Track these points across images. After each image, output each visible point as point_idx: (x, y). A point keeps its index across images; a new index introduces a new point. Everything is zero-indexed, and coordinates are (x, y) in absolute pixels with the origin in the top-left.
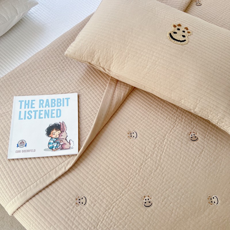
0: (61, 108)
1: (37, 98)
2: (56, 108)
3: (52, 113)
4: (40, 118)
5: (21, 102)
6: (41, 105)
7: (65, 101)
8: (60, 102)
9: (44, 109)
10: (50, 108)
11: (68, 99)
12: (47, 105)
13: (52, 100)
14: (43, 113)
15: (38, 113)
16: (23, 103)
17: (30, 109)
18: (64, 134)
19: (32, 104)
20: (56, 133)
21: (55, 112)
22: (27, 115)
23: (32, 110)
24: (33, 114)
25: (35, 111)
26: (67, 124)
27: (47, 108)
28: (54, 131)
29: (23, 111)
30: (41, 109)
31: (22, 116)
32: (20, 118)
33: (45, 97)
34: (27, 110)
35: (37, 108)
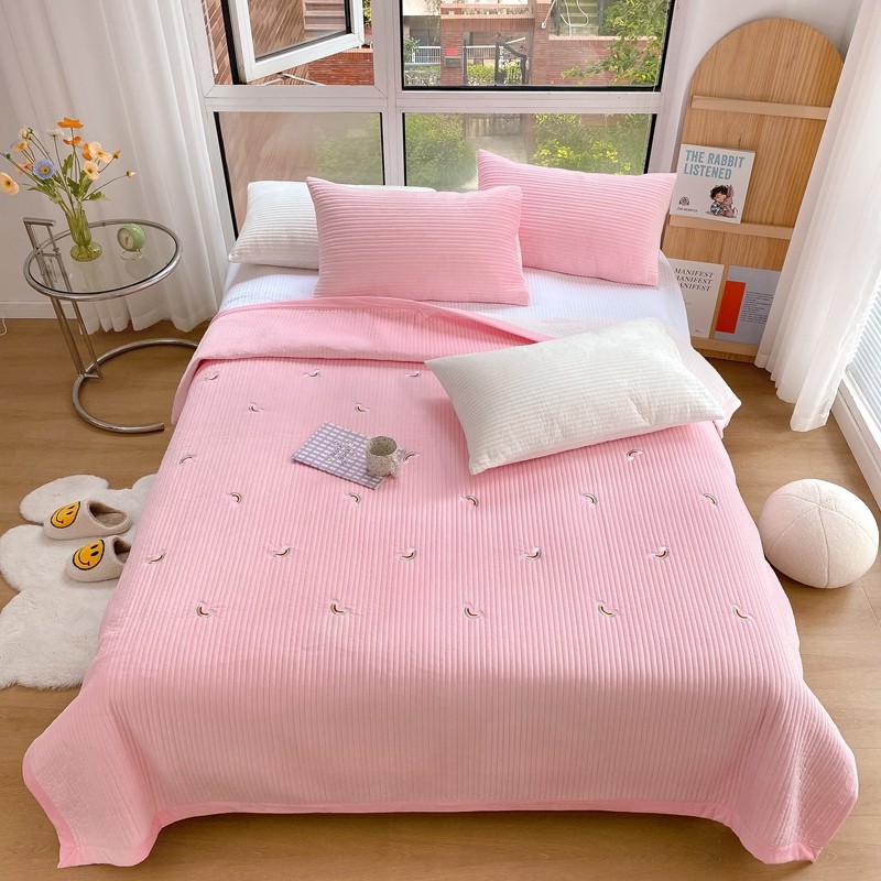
0: (732, 168)
1: (708, 150)
2: (726, 167)
3: (721, 173)
4: (707, 176)
5: (689, 152)
6: (710, 159)
7: (739, 160)
8: (731, 161)
9: (713, 166)
10: (720, 167)
11: (742, 159)
12: (717, 161)
13: (724, 155)
14: (711, 170)
15: (705, 169)
16: (691, 154)
17: (697, 163)
19: (701, 157)
20: (721, 197)
21: (724, 171)
22: (694, 170)
23: (700, 164)
24: (700, 170)
27: (716, 166)
28: (720, 194)
29: (690, 163)
30: (710, 165)
31: (688, 171)
32: (685, 172)
34: (694, 164)
35: (706, 163)
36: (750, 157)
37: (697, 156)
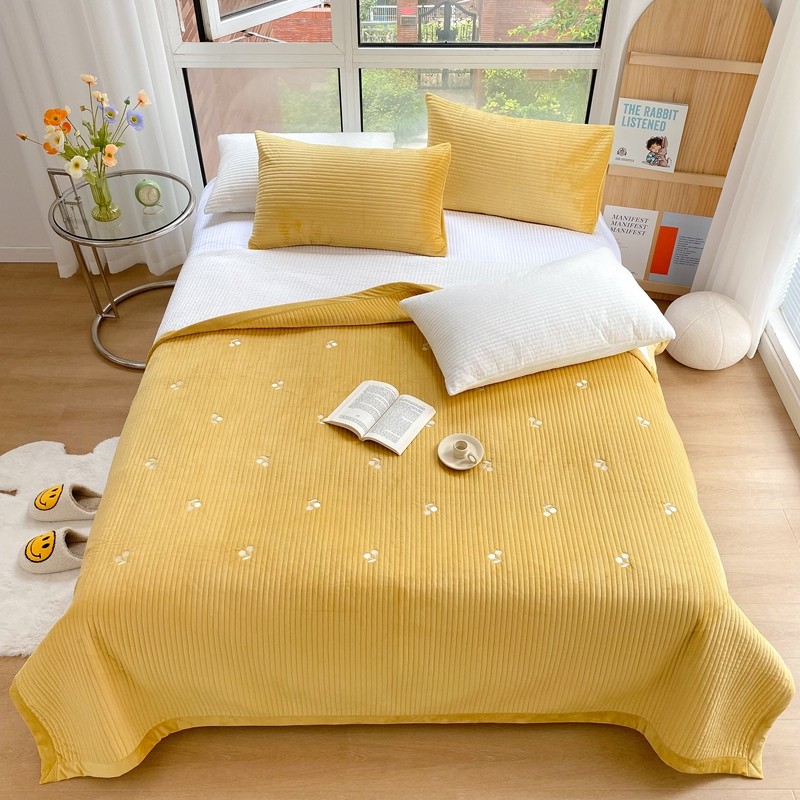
0: (667, 121)
1: (644, 103)
2: (661, 119)
3: (656, 125)
4: (643, 128)
5: (627, 105)
6: (646, 112)
7: (673, 113)
8: (667, 114)
9: (648, 118)
10: (655, 119)
11: (676, 111)
12: (653, 114)
13: (659, 109)
14: (647, 122)
15: (641, 122)
17: (634, 116)
18: (663, 150)
19: (638, 110)
20: (656, 147)
21: (659, 124)
22: (631, 122)
23: (637, 117)
25: (640, 119)
26: (668, 140)
27: (652, 118)
28: (655, 145)
29: (627, 116)
30: (646, 117)
31: (626, 123)
32: (623, 124)
33: (652, 104)
34: (631, 116)
35: (642, 116)
36: (683, 109)
37: (634, 109)
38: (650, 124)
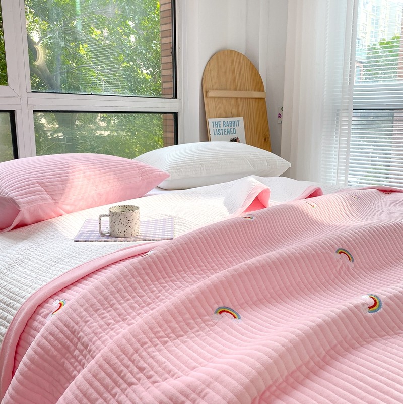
0: (235, 127)
1: (222, 120)
2: (233, 127)
3: (231, 131)
4: (225, 134)
5: (213, 122)
6: (224, 124)
7: (237, 122)
8: (234, 123)
9: (226, 128)
10: (230, 128)
12: (228, 125)
13: (230, 121)
14: (226, 130)
15: (223, 130)
16: (214, 123)
17: (219, 128)
19: (219, 124)
21: (232, 130)
22: (218, 132)
23: (220, 128)
24: (221, 131)
25: (222, 129)
27: (228, 128)
29: (215, 129)
30: (225, 128)
31: (216, 133)
32: (214, 134)
33: (226, 119)
34: (217, 128)
35: (222, 127)
36: (241, 119)
37: (217, 124)
38: (228, 131)
